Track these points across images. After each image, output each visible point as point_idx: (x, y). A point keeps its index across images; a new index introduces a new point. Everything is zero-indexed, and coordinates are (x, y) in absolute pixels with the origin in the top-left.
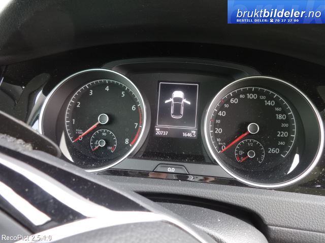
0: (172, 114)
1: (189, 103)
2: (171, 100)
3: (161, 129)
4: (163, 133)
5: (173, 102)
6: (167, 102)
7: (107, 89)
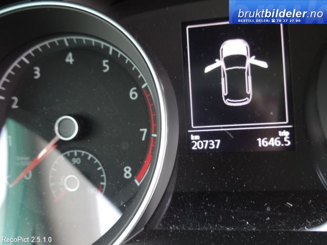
0: (226, 98)
1: (264, 65)
2: (219, 63)
3: (204, 136)
4: (209, 145)
5: (224, 69)
6: (208, 69)
7: (70, 59)
